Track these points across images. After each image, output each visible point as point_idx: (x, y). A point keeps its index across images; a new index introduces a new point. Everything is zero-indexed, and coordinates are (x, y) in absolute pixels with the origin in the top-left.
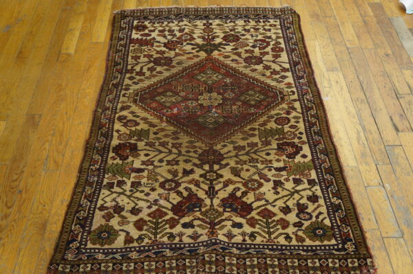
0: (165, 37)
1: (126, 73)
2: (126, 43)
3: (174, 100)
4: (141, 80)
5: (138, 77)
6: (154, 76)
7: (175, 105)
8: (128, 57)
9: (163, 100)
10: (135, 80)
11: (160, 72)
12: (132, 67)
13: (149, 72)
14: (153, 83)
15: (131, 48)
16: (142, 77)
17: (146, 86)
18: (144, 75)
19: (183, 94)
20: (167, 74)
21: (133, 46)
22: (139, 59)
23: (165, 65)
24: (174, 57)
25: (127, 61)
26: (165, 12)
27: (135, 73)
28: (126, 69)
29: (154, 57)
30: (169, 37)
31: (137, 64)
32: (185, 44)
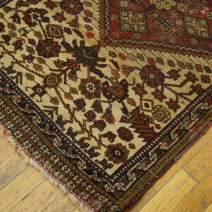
0: (109, 111)
1: (204, 91)
2: (159, 141)
3: (194, 22)
4: (199, 68)
5: (198, 75)
6: (180, 64)
7: (198, 17)
8: (182, 113)
9: (203, 29)
10: (205, 73)
11: (170, 63)
12: (190, 93)
13: (180, 73)
14: (191, 57)
15: (163, 125)
16: (194, 71)
17: (201, 59)
18: (189, 73)
19: (179, 22)
20: (166, 56)
21: (158, 127)
22: (171, 100)
23: (156, 69)
24: (137, 68)
25: (186, 108)
26: (51, 162)
27: (196, 83)
28: (199, 95)
29: (153, 90)
30: (105, 106)
31: (181, 95)
32: (103, 80)
